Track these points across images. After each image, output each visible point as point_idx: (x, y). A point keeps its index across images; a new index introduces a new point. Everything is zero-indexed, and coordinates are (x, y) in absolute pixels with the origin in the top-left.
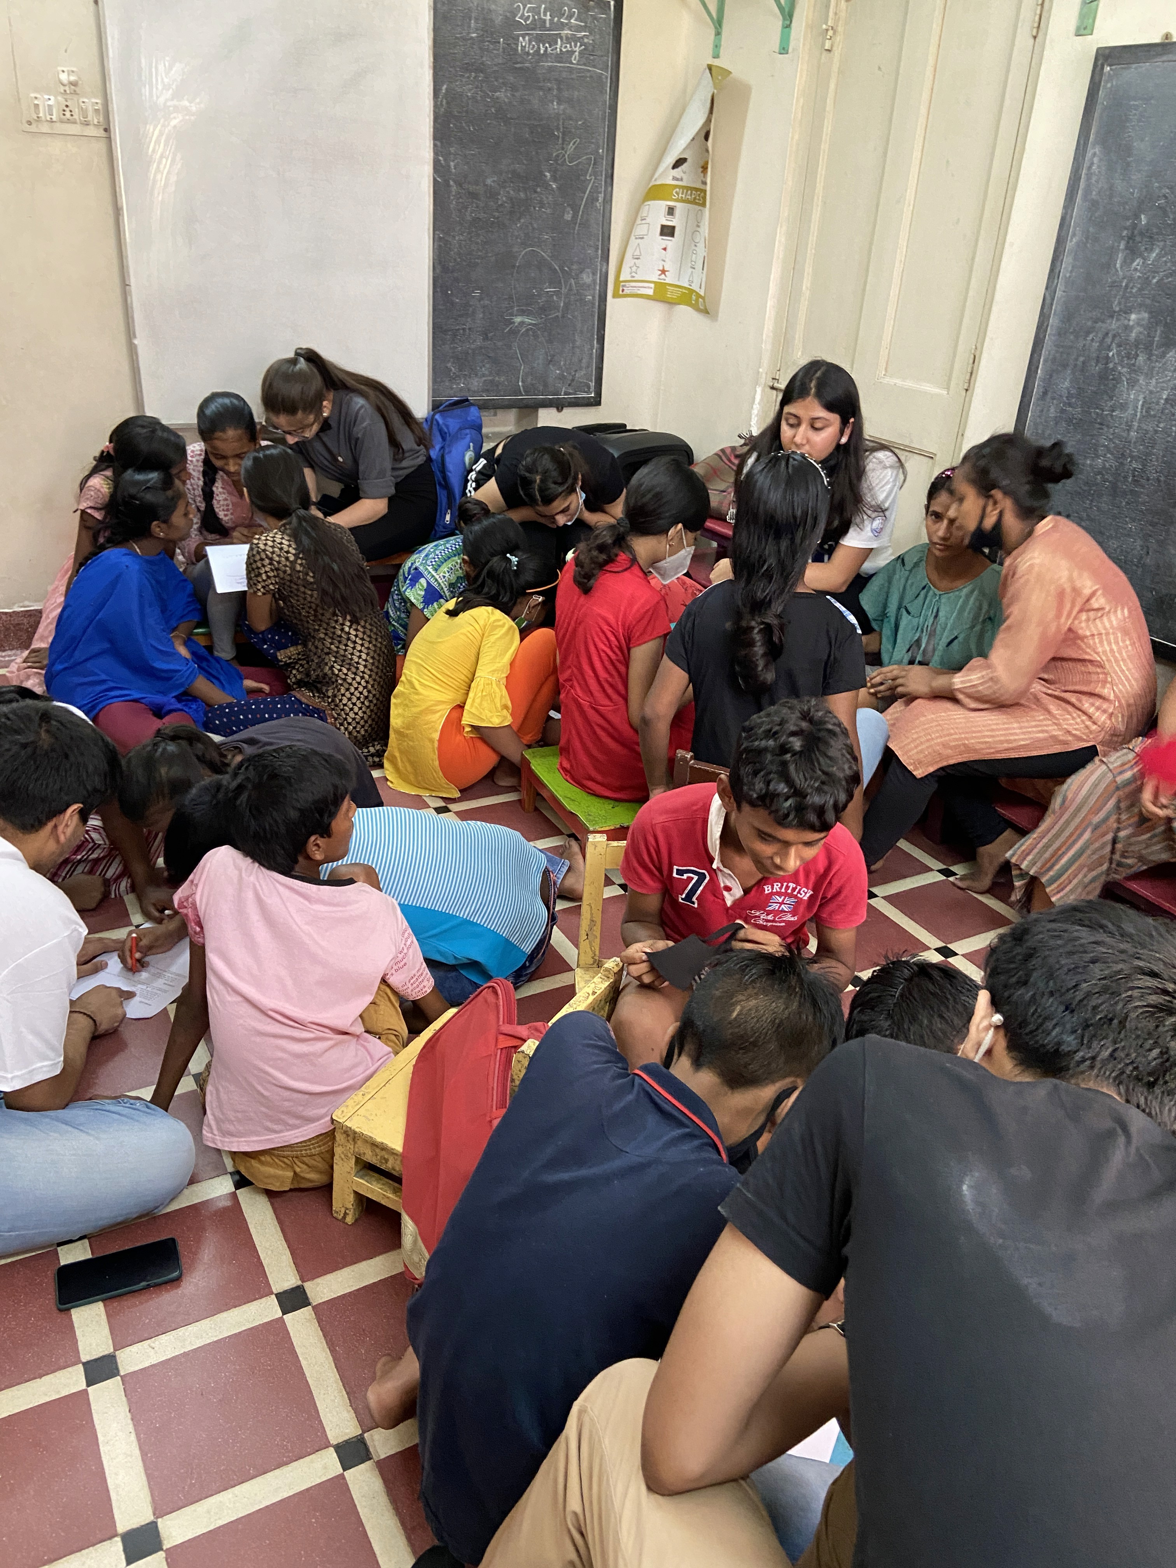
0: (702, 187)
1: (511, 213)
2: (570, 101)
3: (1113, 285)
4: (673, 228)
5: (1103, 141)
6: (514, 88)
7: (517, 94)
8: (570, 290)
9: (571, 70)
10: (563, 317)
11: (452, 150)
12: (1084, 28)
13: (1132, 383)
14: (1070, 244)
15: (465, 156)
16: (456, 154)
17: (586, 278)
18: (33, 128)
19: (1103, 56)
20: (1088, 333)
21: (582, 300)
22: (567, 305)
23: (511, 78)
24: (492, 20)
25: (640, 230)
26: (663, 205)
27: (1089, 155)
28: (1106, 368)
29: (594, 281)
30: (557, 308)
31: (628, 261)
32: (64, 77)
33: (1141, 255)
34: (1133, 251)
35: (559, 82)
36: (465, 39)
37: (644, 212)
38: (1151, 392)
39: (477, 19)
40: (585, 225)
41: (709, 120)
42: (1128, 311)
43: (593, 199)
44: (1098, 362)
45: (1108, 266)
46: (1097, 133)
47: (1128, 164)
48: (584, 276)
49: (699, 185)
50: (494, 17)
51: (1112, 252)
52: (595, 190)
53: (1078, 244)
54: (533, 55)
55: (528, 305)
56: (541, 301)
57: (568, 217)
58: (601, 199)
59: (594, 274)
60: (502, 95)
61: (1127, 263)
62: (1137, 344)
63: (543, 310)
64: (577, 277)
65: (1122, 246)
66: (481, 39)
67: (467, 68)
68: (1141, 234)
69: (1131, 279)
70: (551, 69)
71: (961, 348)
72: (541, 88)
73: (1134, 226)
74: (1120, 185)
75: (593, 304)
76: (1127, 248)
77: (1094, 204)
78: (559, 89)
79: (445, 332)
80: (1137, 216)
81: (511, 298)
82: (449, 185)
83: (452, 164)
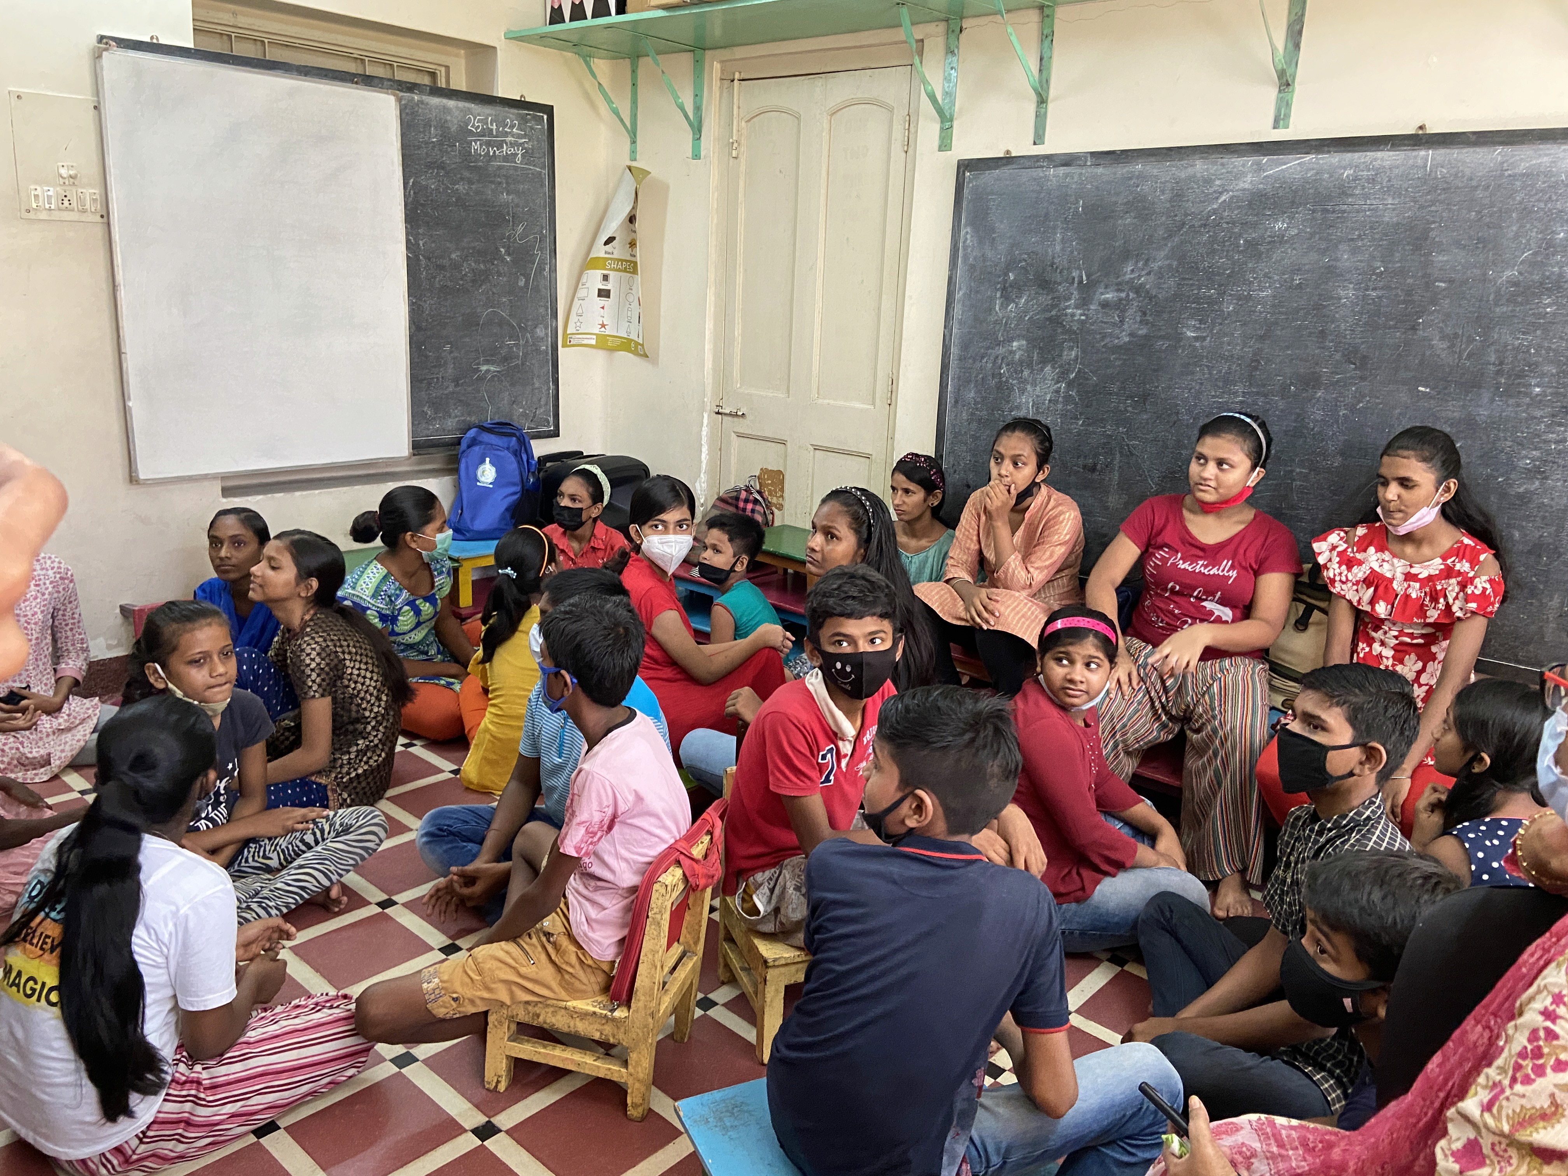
0: (633, 259)
1: (474, 281)
2: (517, 193)
3: (995, 322)
4: (609, 291)
5: (972, 223)
6: (470, 182)
7: (473, 187)
8: (527, 342)
9: (516, 168)
10: (523, 364)
11: (421, 231)
12: (945, 145)
13: (1023, 391)
14: (958, 295)
15: (431, 236)
16: (424, 234)
17: (540, 332)
18: (31, 215)
19: (964, 165)
20: (983, 358)
21: (538, 350)
22: (525, 355)
23: (466, 174)
24: (449, 128)
25: (581, 293)
26: (598, 273)
27: (963, 233)
28: (1001, 382)
29: (547, 334)
30: (517, 357)
31: (573, 318)
32: (64, 172)
33: (1014, 301)
34: (1007, 299)
35: (507, 177)
36: (426, 143)
37: (584, 279)
38: (1038, 396)
39: (436, 128)
40: (536, 289)
41: (634, 208)
42: (1011, 340)
43: (541, 269)
44: (993, 377)
45: (990, 310)
46: (966, 218)
47: (994, 239)
48: (538, 330)
49: (629, 258)
50: (450, 125)
51: (992, 299)
52: (542, 263)
53: (964, 294)
54: (485, 156)
55: (492, 355)
56: (504, 352)
57: (522, 283)
58: (547, 269)
59: (546, 328)
60: (461, 187)
61: (1003, 306)
62: (1021, 362)
63: (506, 359)
64: (532, 332)
65: (998, 295)
66: (441, 143)
67: (430, 166)
68: (1011, 286)
69: (1008, 318)
70: (500, 168)
71: (880, 374)
72: (491, 182)
73: (1005, 281)
74: (989, 254)
75: (547, 353)
76: (1002, 296)
77: (972, 267)
78: (507, 183)
79: (421, 381)
80: (1006, 274)
81: (477, 350)
82: (419, 259)
83: (421, 243)
